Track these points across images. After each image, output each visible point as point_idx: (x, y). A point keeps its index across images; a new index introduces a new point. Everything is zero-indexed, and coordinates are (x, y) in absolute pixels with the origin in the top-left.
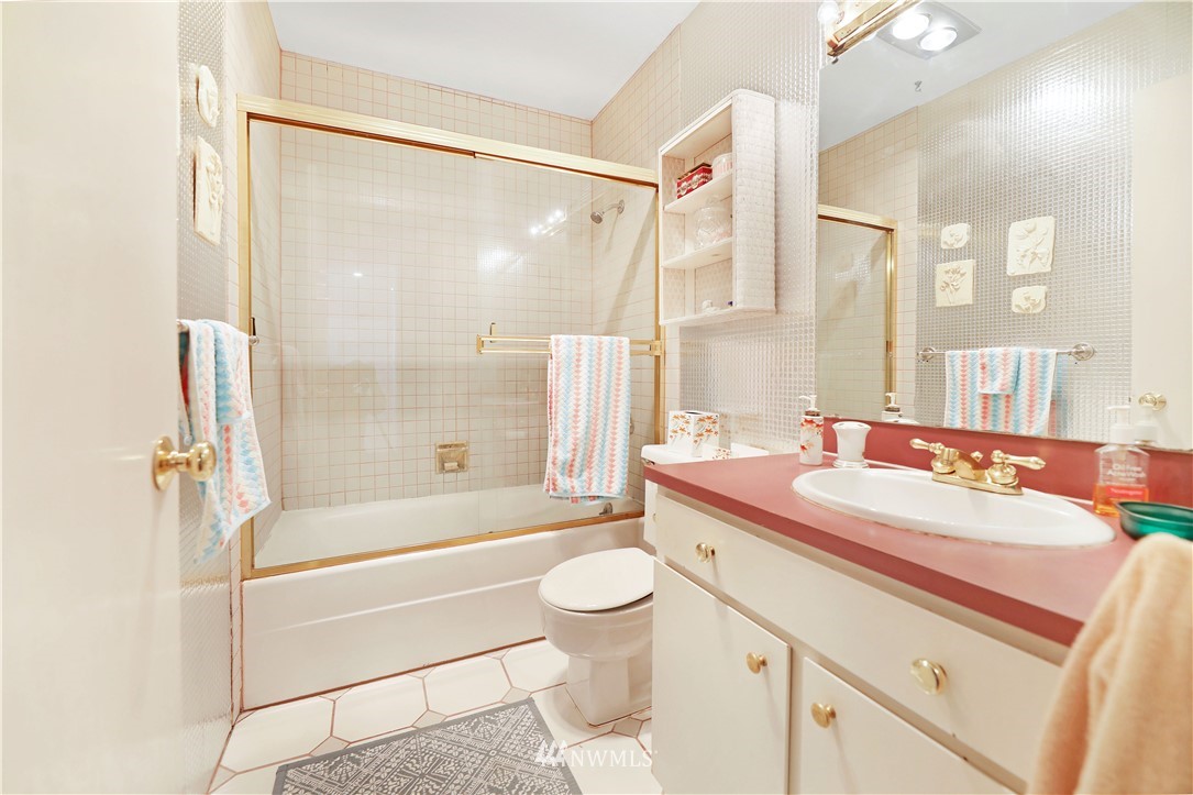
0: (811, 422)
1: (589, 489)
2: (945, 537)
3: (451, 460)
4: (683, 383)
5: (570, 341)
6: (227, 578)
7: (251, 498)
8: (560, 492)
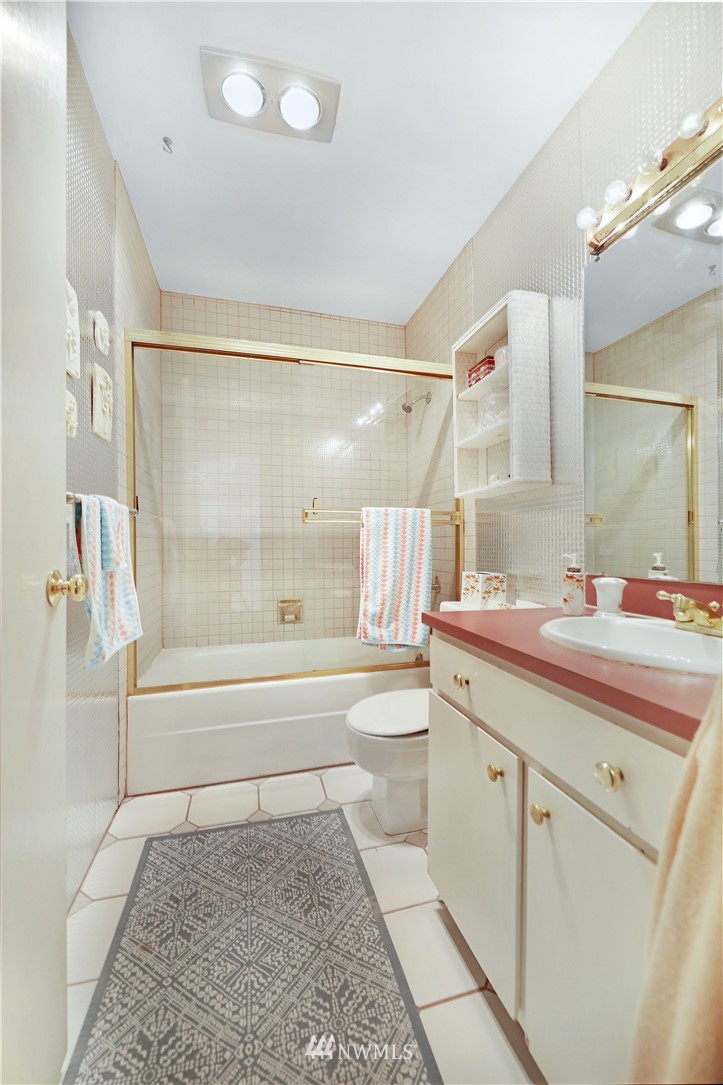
0: (572, 577)
1: (396, 638)
2: (647, 667)
3: (290, 613)
4: (479, 548)
5: (378, 512)
6: (115, 693)
7: (129, 629)
8: (370, 640)
